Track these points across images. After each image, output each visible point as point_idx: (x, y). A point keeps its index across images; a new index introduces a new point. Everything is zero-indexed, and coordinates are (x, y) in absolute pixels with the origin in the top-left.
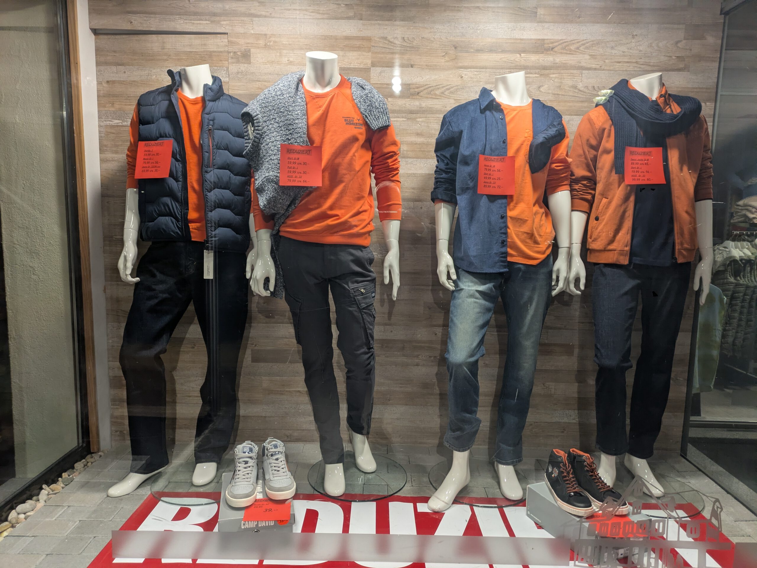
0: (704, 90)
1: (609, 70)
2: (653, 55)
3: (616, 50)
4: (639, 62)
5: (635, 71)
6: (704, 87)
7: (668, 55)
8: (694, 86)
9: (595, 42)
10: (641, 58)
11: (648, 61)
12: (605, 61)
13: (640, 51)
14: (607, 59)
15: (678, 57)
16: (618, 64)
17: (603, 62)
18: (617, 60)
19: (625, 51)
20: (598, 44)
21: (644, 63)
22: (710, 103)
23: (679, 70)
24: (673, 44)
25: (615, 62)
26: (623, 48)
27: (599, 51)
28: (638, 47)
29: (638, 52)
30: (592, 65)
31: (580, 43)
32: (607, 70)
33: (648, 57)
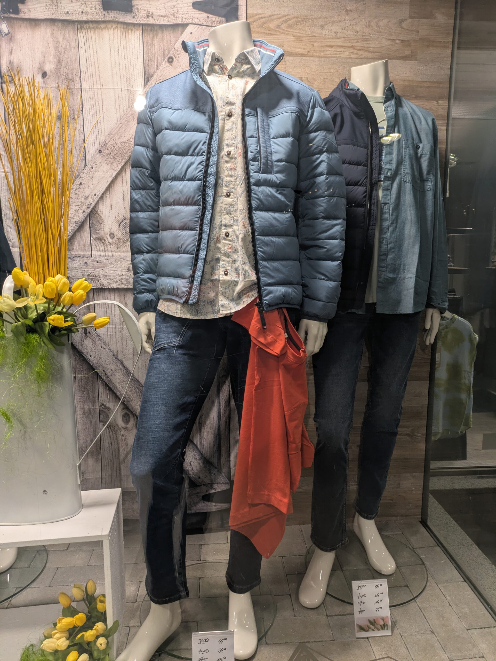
0: (436, 85)
1: (319, 57)
2: (373, 38)
3: (326, 29)
4: (356, 46)
5: (351, 58)
6: (435, 80)
7: (391, 38)
8: (423, 80)
9: (299, 19)
10: (357, 42)
11: (368, 45)
12: (313, 45)
13: (357, 32)
14: (316, 42)
15: (402, 40)
16: (330, 49)
17: (311, 46)
18: (328, 44)
19: (338, 31)
20: (304, 21)
21: (362, 48)
22: (443, 102)
23: (405, 58)
24: (395, 24)
25: (326, 46)
26: (336, 28)
27: (305, 31)
28: (354, 27)
29: (353, 33)
30: (297, 50)
31: (281, 20)
32: (317, 56)
33: (367, 40)
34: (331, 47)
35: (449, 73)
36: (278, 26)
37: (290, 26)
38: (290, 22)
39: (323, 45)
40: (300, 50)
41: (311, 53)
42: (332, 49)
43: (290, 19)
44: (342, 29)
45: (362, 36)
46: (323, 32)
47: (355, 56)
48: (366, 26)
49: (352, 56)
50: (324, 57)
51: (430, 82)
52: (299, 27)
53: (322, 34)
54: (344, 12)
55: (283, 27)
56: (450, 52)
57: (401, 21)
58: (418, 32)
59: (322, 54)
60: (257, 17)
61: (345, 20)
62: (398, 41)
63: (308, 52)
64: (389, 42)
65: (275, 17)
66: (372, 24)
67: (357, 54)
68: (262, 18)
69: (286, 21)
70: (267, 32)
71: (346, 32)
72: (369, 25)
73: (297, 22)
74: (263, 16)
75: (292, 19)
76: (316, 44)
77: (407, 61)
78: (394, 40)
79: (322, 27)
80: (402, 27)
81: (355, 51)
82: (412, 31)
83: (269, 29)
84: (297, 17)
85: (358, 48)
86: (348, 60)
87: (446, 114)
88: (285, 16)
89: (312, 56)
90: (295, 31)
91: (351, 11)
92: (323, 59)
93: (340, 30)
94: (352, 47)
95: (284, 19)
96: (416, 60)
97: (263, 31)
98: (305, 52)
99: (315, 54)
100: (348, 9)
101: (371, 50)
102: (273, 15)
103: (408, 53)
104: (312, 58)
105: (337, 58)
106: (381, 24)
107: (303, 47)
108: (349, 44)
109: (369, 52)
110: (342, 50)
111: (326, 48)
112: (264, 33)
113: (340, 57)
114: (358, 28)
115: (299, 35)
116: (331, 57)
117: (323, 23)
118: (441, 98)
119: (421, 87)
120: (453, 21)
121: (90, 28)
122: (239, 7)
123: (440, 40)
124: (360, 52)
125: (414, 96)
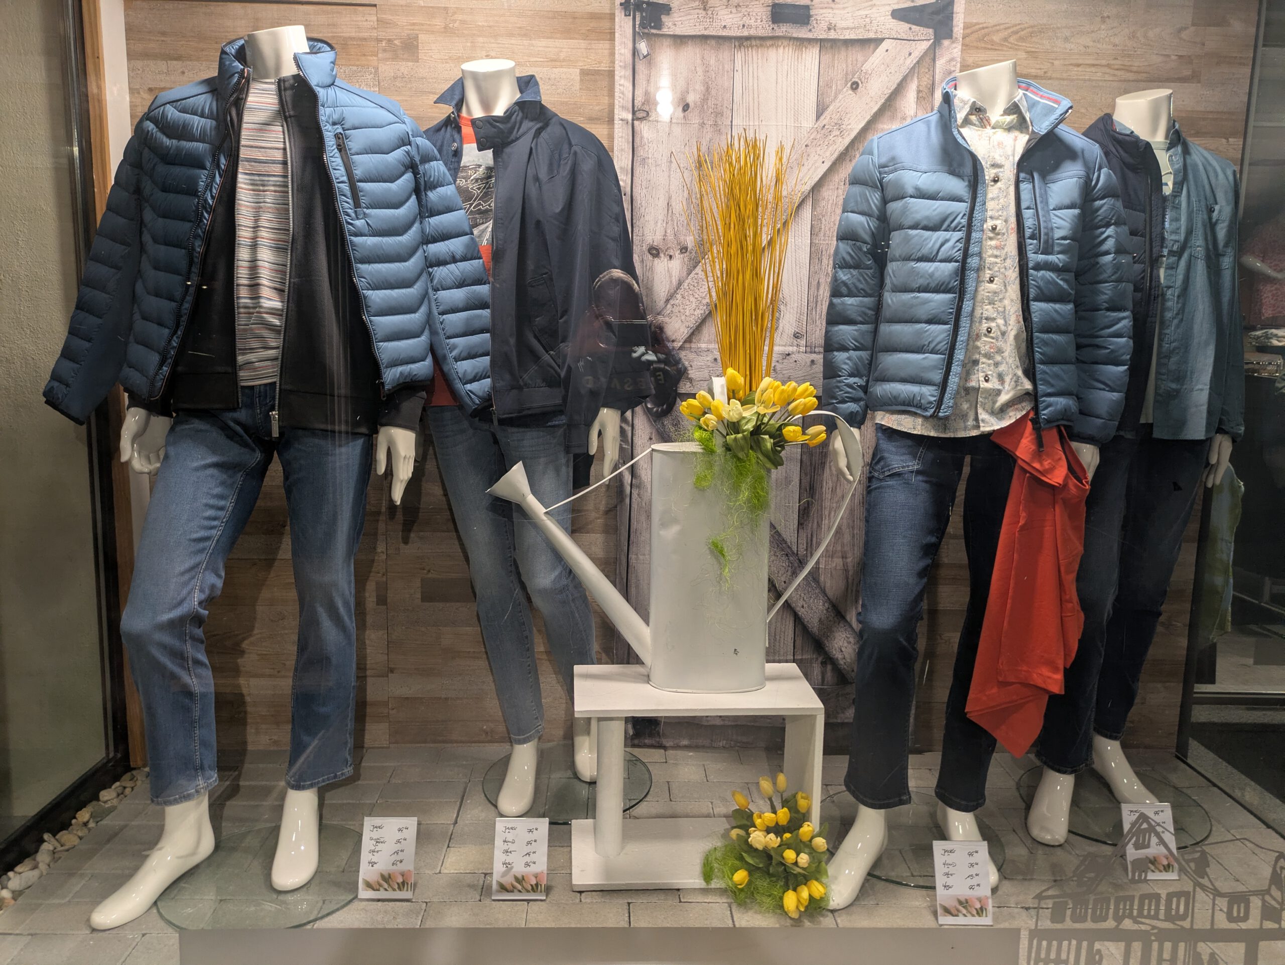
0: (1226, 116)
1: (1061, 79)
2: (1139, 53)
3: (1072, 43)
4: (1113, 65)
5: (1105, 80)
6: (1225, 110)
7: (1165, 53)
8: (1208, 110)
9: (1036, 29)
10: (1115, 59)
11: (1129, 63)
12: (1053, 64)
13: (1116, 45)
14: (1056, 59)
15: (1180, 56)
16: (1076, 69)
17: (1049, 65)
18: (1074, 62)
19: (1088, 44)
20: (1041, 31)
21: (1121, 67)
22: (1235, 140)
23: (1183, 80)
24: (1171, 34)
25: (1071, 65)
26: (1086, 40)
27: (1042, 44)
28: (1112, 38)
29: (1110, 47)
30: (1030, 71)
31: (1010, 31)
32: (1057, 79)
33: (1129, 56)
34: (1078, 65)
35: (1246, 99)
36: (1006, 39)
37: (1021, 39)
38: (1022, 33)
39: (1067, 63)
40: (1033, 71)
41: (1049, 74)
42: (1080, 69)
43: (1023, 30)
44: (1094, 41)
45: (1123, 50)
46: (1068, 46)
47: (1111, 79)
48: (1129, 38)
49: (1107, 77)
50: (1067, 79)
51: (1218, 112)
52: (1034, 39)
53: (1065, 49)
54: (1099, 19)
55: (1011, 40)
56: (1248, 70)
57: (1180, 30)
58: (1204, 45)
59: (1065, 75)
60: (977, 27)
61: (1099, 29)
62: (1173, 57)
63: (1045, 73)
64: (1160, 59)
65: (1002, 27)
66: (1138, 34)
67: (1114, 75)
68: (983, 28)
69: (1016, 32)
70: (989, 47)
71: (1099, 46)
72: (1133, 36)
73: (1032, 33)
74: (985, 25)
75: (1025, 29)
76: (1056, 63)
77: (1186, 84)
78: (1168, 56)
79: (1066, 39)
80: (1181, 39)
81: (1112, 72)
82: (1195, 43)
83: (992, 42)
84: (1032, 27)
85: (1116, 67)
86: (1101, 83)
87: (1240, 156)
88: (1016, 25)
89: (1050, 79)
90: (1028, 45)
91: (1108, 17)
92: (1065, 83)
93: (1091, 44)
94: (1108, 66)
95: (1015, 29)
96: (1199, 82)
97: (983, 45)
98: (1040, 73)
99: (1054, 75)
100: (1105, 15)
101: (1135, 69)
102: (999, 25)
103: (1187, 72)
104: (1050, 81)
105: (1085, 80)
106: (1151, 34)
107: (1038, 66)
108: (1104, 62)
109: (1131, 72)
110: (1093, 69)
111: (1071, 67)
112: (985, 48)
113: (1089, 80)
114: (1117, 40)
115: (1033, 50)
116: (1078, 79)
117: (1068, 34)
118: (1234, 134)
119: (1204, 119)
120: (1254, 29)
121: (752, 47)
122: (954, 15)
123: (1235, 55)
124: (1119, 73)
125: (1192, 132)
